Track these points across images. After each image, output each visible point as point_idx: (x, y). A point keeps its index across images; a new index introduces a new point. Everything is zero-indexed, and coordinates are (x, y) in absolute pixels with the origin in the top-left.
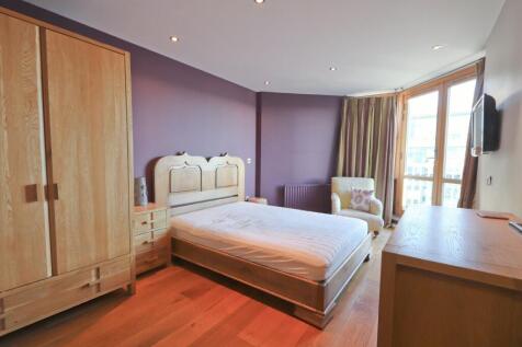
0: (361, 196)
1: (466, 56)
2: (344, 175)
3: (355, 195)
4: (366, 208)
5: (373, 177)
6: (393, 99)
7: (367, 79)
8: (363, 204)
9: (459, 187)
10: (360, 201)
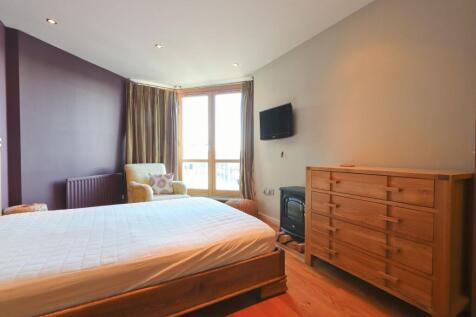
0: (163, 181)
1: (238, 76)
2: (134, 162)
3: (157, 180)
4: (170, 190)
5: (162, 162)
6: (173, 93)
7: (153, 72)
8: (167, 188)
9: (237, 166)
10: (164, 186)
